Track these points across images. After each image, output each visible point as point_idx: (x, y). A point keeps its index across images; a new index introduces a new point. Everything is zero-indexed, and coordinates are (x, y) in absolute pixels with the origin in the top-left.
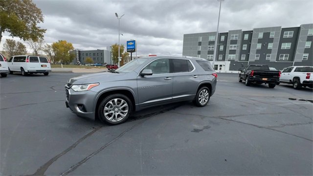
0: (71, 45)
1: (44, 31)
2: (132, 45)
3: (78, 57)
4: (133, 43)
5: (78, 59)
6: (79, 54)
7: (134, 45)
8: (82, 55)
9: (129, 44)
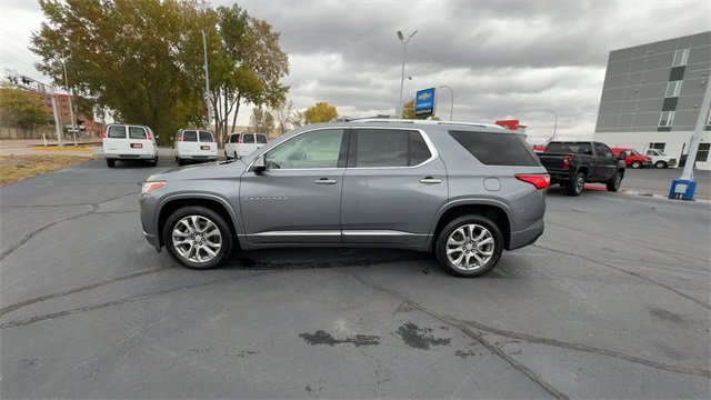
2: (427, 101)
4: (429, 96)
7: (432, 99)
9: (420, 97)
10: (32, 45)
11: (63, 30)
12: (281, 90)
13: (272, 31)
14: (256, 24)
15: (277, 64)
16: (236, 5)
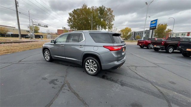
0: (130, 29)
1: (113, 25)
3: (133, 36)
5: (133, 37)
6: (135, 34)
8: (136, 34)
9: (152, 23)
10: (67, 22)
11: (72, 18)
12: (112, 25)
13: (111, 10)
14: (108, 9)
15: (112, 18)
16: (103, 6)
